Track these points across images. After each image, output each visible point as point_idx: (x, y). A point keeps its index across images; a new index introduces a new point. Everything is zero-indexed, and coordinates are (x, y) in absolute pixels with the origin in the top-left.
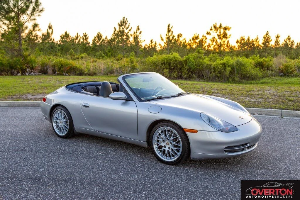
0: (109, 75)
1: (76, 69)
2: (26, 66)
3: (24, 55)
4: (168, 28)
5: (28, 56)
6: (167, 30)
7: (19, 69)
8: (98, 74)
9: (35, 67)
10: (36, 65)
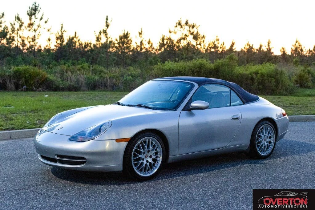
4: (107, 22)
6: (105, 24)
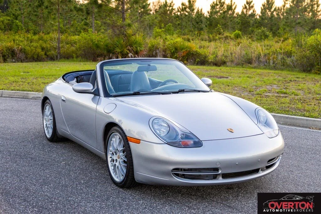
0: (244, 66)
1: (196, 55)
2: (129, 50)
3: (128, 34)
5: (133, 35)
7: (118, 53)
8: (228, 64)
9: (141, 51)
10: (143, 49)
